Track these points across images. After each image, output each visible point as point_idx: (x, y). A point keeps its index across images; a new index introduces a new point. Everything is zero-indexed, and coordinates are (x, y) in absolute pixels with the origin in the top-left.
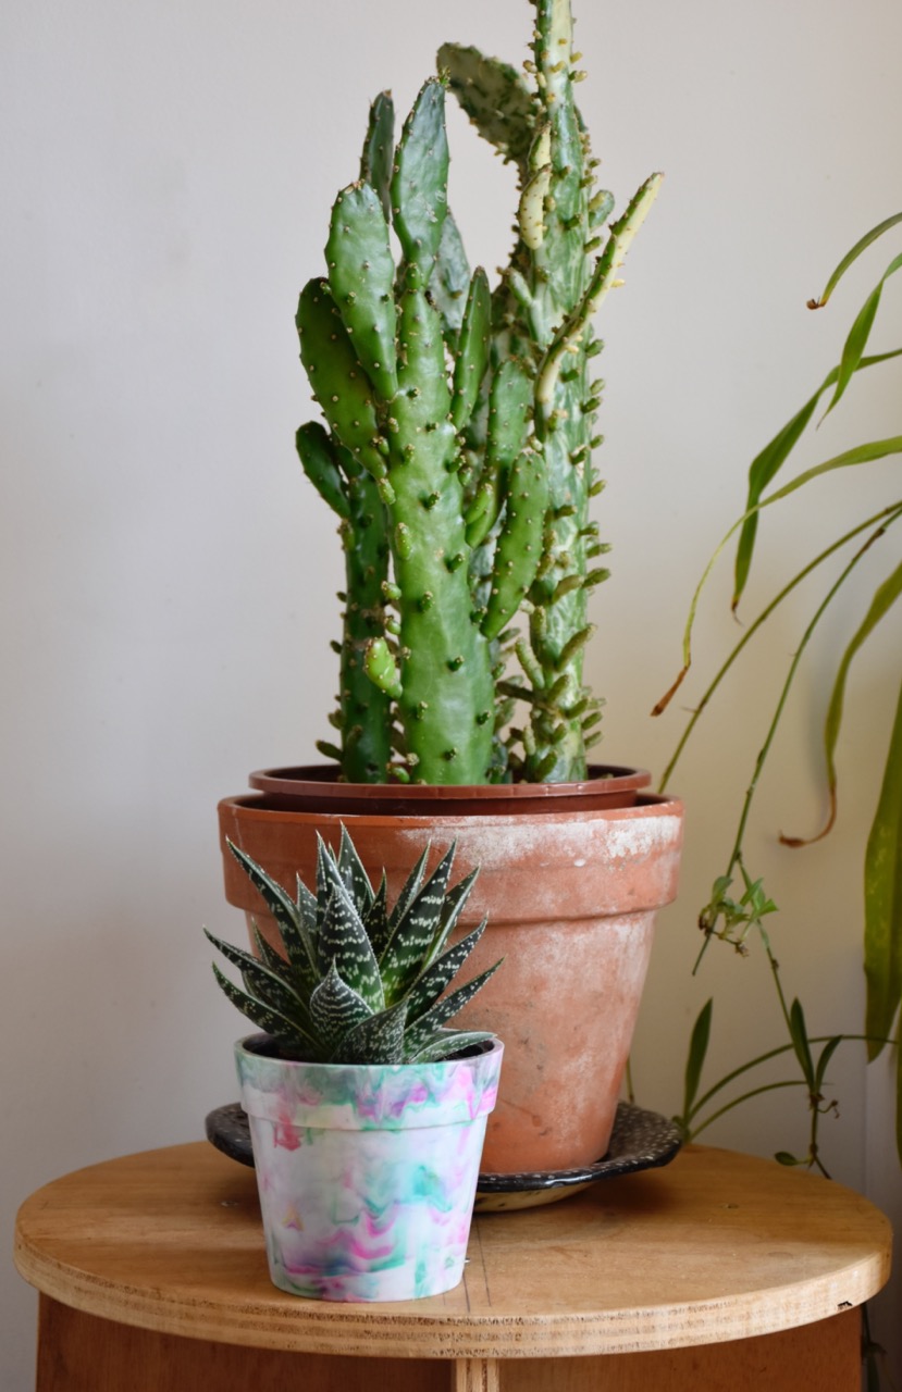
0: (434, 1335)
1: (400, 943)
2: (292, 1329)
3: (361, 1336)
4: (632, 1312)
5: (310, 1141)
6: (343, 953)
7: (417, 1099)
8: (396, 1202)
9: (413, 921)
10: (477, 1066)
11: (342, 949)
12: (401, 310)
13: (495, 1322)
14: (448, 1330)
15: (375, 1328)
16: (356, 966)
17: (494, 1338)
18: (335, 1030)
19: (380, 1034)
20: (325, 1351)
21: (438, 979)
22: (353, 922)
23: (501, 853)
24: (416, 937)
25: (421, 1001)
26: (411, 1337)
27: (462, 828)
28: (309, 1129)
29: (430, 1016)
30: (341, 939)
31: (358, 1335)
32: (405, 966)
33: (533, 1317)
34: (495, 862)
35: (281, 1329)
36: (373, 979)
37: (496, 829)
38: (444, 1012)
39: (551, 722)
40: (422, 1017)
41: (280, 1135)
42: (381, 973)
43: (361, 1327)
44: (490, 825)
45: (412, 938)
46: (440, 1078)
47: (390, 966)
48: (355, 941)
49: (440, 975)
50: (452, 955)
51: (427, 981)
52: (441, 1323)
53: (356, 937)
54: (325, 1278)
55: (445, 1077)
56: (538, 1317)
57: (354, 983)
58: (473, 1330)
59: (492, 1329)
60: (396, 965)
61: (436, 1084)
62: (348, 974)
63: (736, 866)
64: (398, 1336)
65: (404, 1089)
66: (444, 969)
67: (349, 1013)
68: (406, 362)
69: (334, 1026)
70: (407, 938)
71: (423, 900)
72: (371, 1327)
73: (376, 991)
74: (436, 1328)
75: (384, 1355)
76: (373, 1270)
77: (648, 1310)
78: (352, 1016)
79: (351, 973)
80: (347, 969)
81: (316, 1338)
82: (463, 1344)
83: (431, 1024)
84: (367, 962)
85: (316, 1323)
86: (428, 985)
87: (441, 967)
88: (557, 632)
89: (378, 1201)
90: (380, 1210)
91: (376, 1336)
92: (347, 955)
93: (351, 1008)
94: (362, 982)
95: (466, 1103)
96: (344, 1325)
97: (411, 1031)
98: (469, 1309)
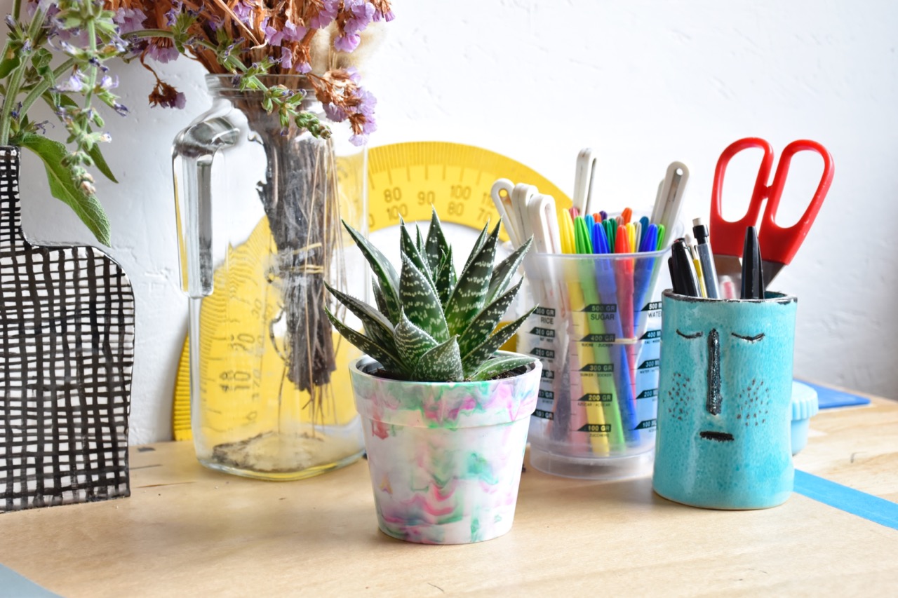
1: (461, 295)
5: (394, 434)
6: (414, 303)
7: (468, 407)
8: (455, 478)
9: (469, 280)
10: (514, 384)
11: (413, 300)
16: (425, 311)
18: (412, 356)
19: (439, 361)
21: (488, 321)
22: (420, 280)
24: (472, 291)
25: (476, 336)
28: (393, 426)
29: (482, 347)
30: (412, 292)
32: (464, 311)
36: (439, 321)
38: (492, 344)
40: (476, 348)
41: (376, 429)
42: (446, 316)
45: (469, 291)
46: (485, 393)
47: (453, 311)
48: (422, 294)
49: (489, 318)
50: (498, 305)
51: (480, 323)
53: (423, 291)
54: (408, 527)
55: (489, 392)
57: (423, 324)
60: (457, 311)
61: (481, 396)
62: (419, 317)
65: (459, 400)
66: (491, 314)
67: (419, 345)
69: (410, 353)
70: (465, 291)
71: (476, 264)
73: (442, 329)
76: (440, 523)
78: (421, 347)
79: (422, 316)
80: (419, 313)
83: (483, 353)
84: (433, 309)
86: (480, 325)
87: (489, 313)
89: (442, 477)
90: (444, 483)
92: (417, 304)
93: (420, 341)
94: (431, 323)
95: (507, 410)
97: (469, 358)
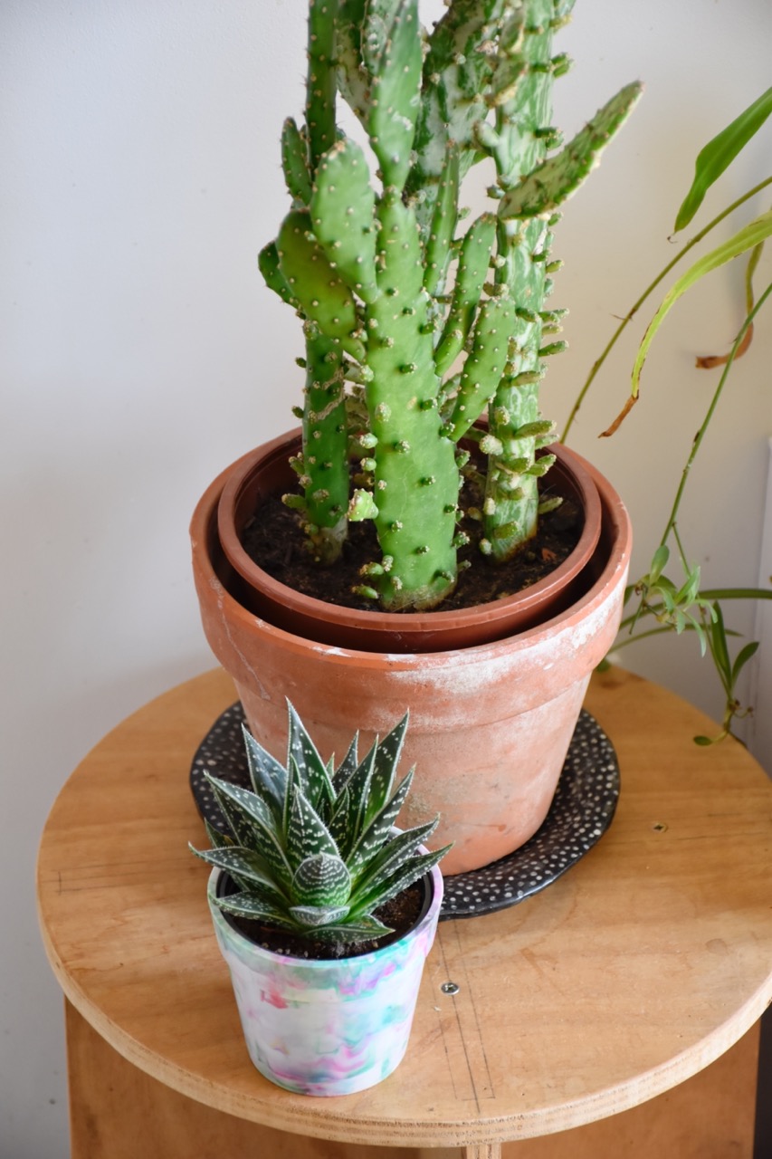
0: (452, 1133)
2: (332, 1127)
3: (391, 1135)
4: (610, 1091)
12: (380, 227)
13: (501, 1121)
14: (464, 1130)
15: (402, 1130)
17: (501, 1130)
20: (360, 1142)
23: (480, 681)
26: (434, 1135)
27: (447, 668)
31: (387, 1133)
33: (531, 1113)
34: (475, 688)
35: (323, 1126)
37: (477, 664)
39: (509, 481)
43: (390, 1129)
44: (472, 663)
52: (457, 1126)
56: (536, 1112)
58: (483, 1128)
59: (500, 1125)
63: (672, 531)
64: (424, 1135)
68: (384, 266)
72: (398, 1129)
74: (454, 1129)
75: (410, 1146)
77: (623, 1086)
81: (353, 1135)
82: (476, 1137)
85: (353, 1125)
88: (516, 407)
91: (403, 1135)
96: (376, 1128)
98: (479, 1111)
